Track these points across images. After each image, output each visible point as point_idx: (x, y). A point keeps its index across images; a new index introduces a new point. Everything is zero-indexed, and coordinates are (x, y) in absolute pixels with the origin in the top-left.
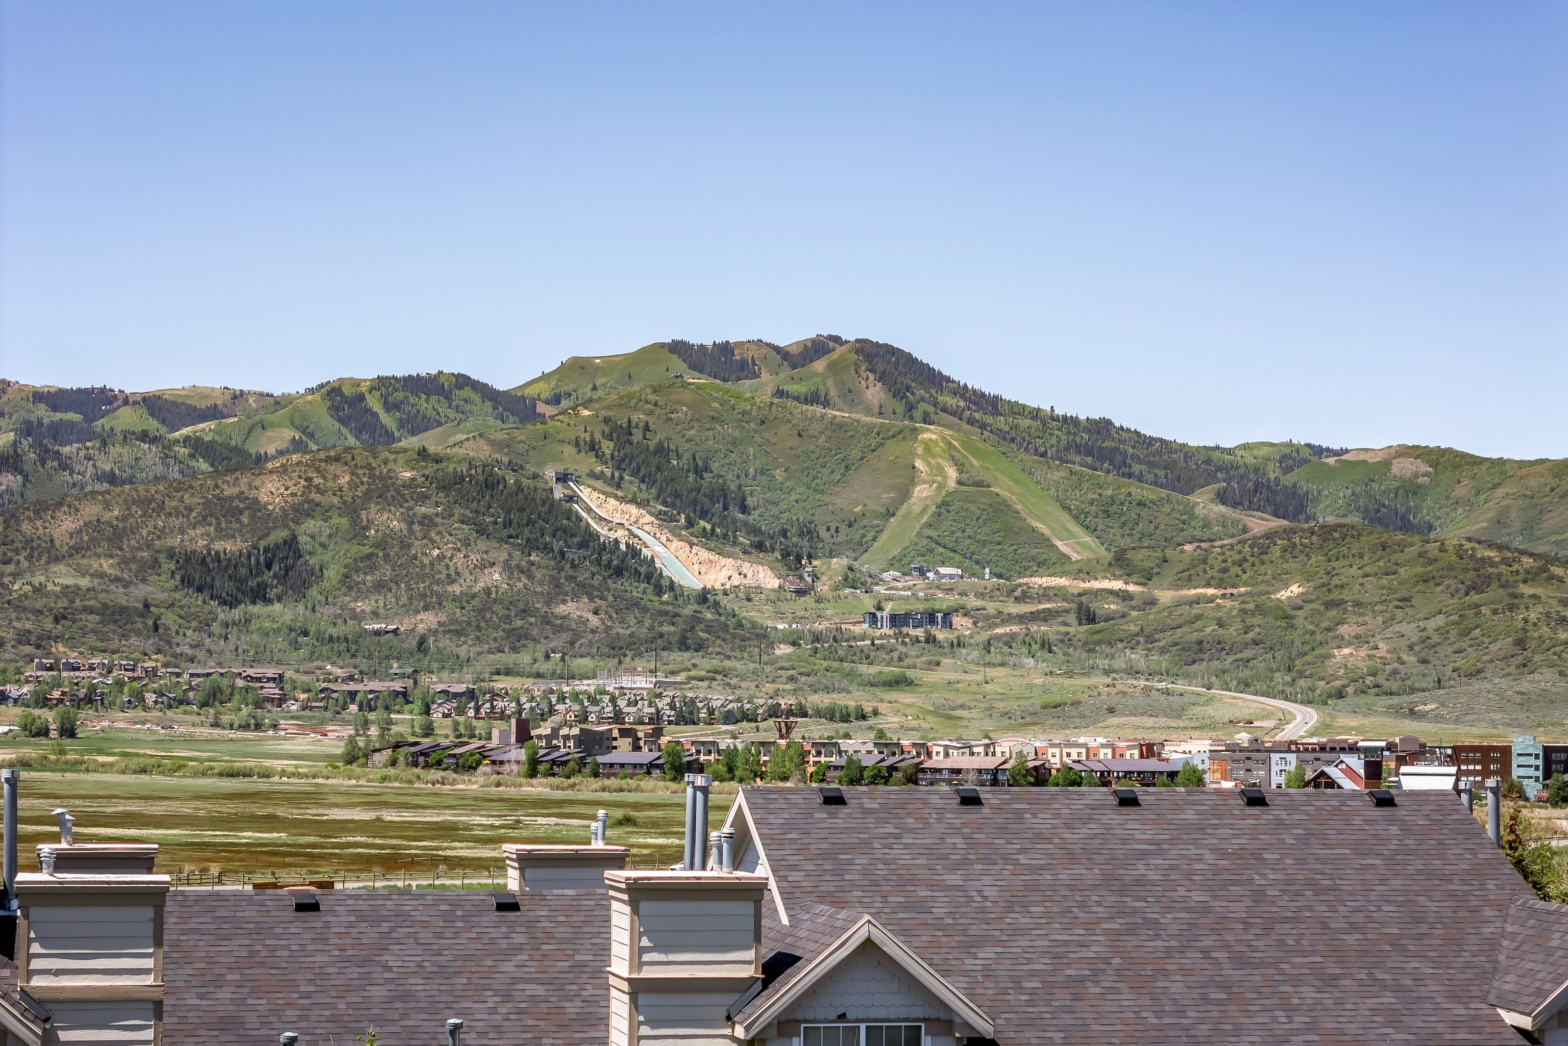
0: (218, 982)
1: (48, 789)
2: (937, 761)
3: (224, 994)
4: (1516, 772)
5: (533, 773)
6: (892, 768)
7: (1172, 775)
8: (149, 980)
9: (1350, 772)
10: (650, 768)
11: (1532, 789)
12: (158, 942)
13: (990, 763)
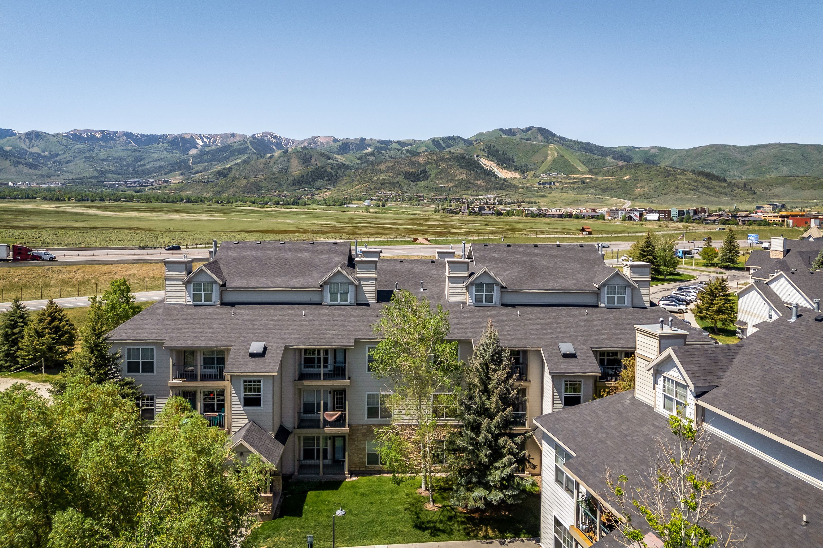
0: (387, 274)
1: (380, 217)
2: (550, 213)
3: (388, 276)
4: (672, 216)
5: (470, 215)
6: (540, 214)
7: (598, 216)
8: (375, 275)
9: (636, 215)
10: (492, 214)
11: (675, 219)
12: (376, 269)
13: (560, 213)
